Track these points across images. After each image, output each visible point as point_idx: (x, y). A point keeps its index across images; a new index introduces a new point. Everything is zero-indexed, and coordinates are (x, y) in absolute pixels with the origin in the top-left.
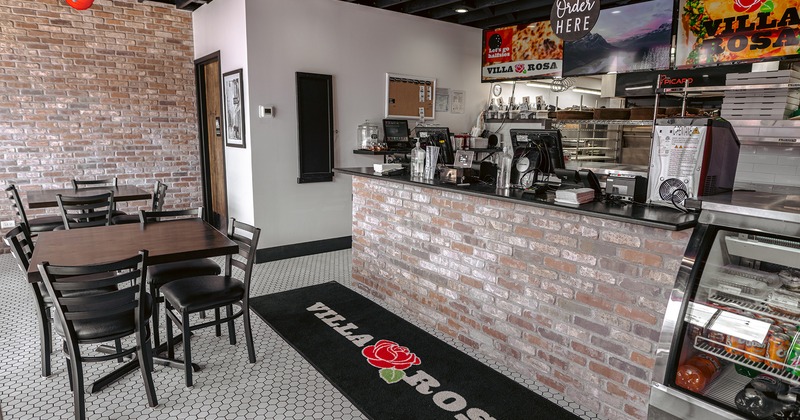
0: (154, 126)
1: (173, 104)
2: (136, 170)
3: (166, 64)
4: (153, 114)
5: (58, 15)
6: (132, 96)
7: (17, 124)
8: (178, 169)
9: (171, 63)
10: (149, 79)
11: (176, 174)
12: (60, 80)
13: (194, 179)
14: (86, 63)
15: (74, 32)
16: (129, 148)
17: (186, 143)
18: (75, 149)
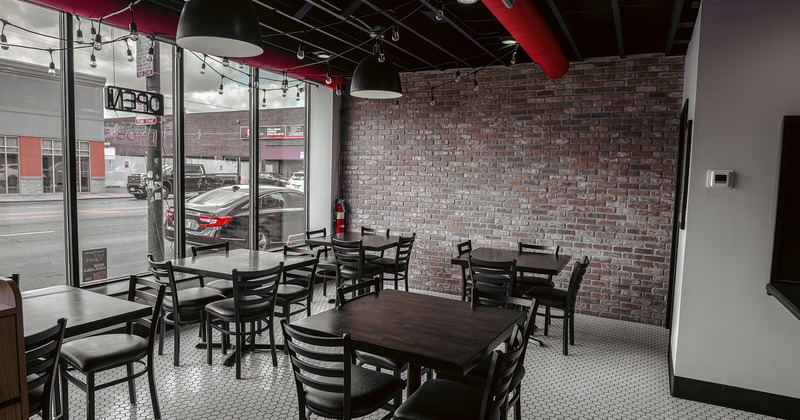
0: (620, 194)
1: (647, 168)
2: (594, 240)
3: (645, 122)
4: (621, 179)
5: (543, 87)
6: (601, 160)
7: (499, 188)
8: (642, 245)
9: (650, 121)
10: (622, 141)
11: (638, 250)
12: (536, 147)
13: (662, 260)
14: (562, 129)
15: (555, 100)
16: (590, 215)
17: (658, 214)
18: (541, 212)
